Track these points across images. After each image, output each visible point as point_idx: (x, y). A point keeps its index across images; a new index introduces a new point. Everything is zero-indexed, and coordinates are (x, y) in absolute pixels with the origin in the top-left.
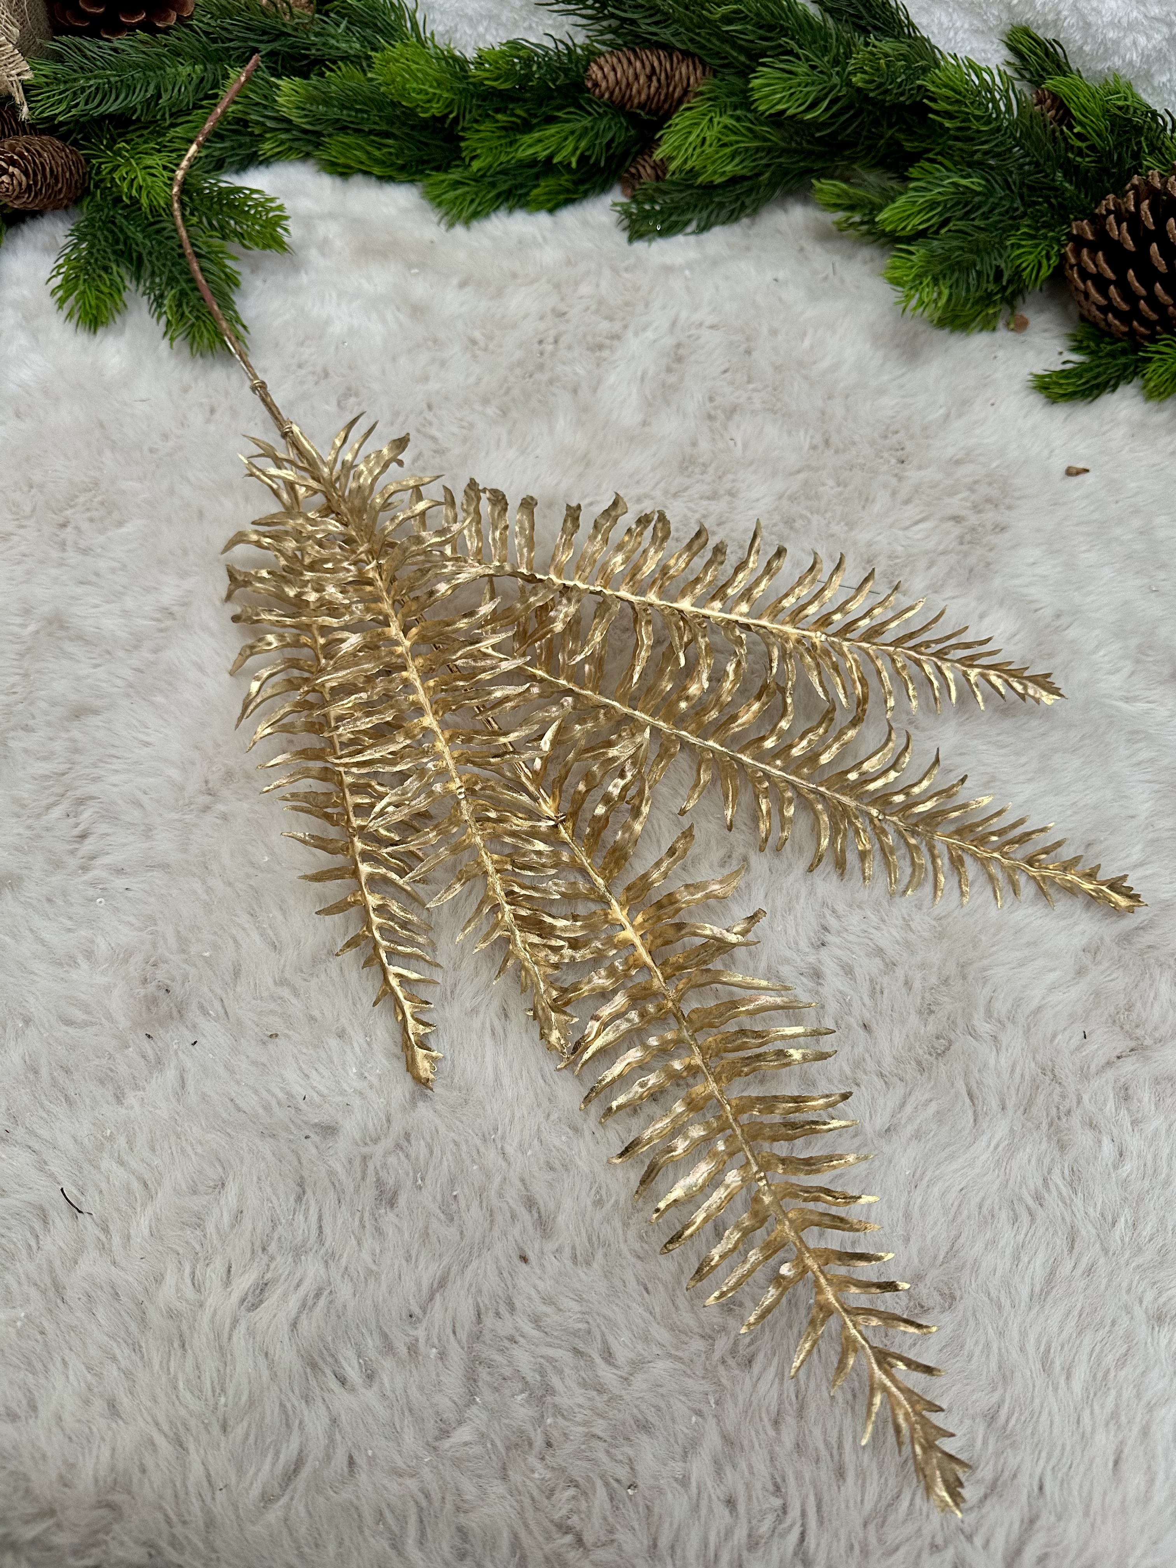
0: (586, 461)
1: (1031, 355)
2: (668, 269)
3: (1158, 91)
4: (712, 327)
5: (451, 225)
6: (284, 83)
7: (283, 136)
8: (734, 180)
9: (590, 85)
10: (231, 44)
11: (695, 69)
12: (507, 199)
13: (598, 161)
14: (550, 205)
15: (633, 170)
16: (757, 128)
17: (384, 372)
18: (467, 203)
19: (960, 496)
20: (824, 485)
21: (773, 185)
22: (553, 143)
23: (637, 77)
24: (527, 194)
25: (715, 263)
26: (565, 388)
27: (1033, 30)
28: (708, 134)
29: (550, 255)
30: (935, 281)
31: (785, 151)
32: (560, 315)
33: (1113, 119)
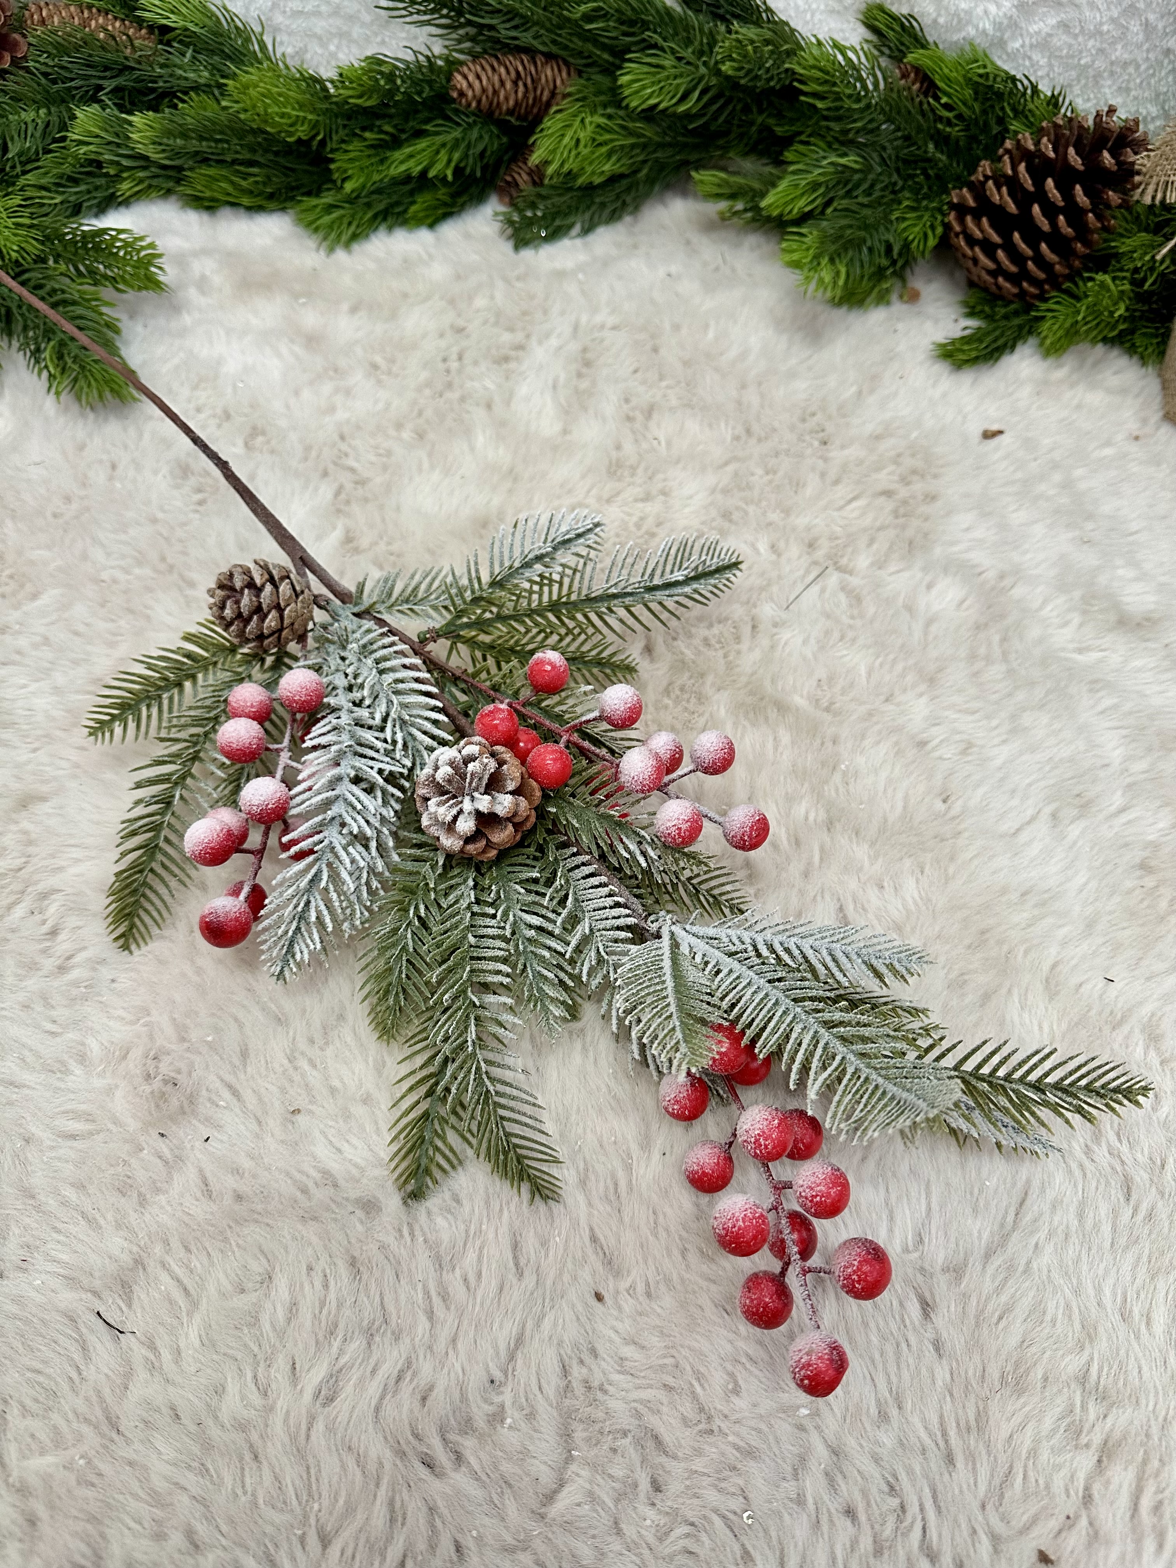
0: (512, 475)
1: (928, 325)
2: (560, 275)
3: (1012, 57)
4: (614, 328)
5: (331, 250)
6: (136, 119)
7: (141, 174)
8: (614, 179)
9: (455, 95)
10: (72, 84)
11: (560, 71)
12: (385, 219)
13: (473, 171)
14: (429, 221)
15: (509, 178)
16: (630, 125)
17: (288, 407)
18: (345, 225)
19: (885, 471)
20: (753, 474)
21: (651, 181)
22: (426, 157)
23: (502, 83)
24: (405, 211)
25: (606, 263)
26: (478, 405)
27: (887, 6)
28: (582, 135)
29: (438, 272)
30: (832, 261)
31: (660, 146)
32: (460, 330)
33: (975, 87)
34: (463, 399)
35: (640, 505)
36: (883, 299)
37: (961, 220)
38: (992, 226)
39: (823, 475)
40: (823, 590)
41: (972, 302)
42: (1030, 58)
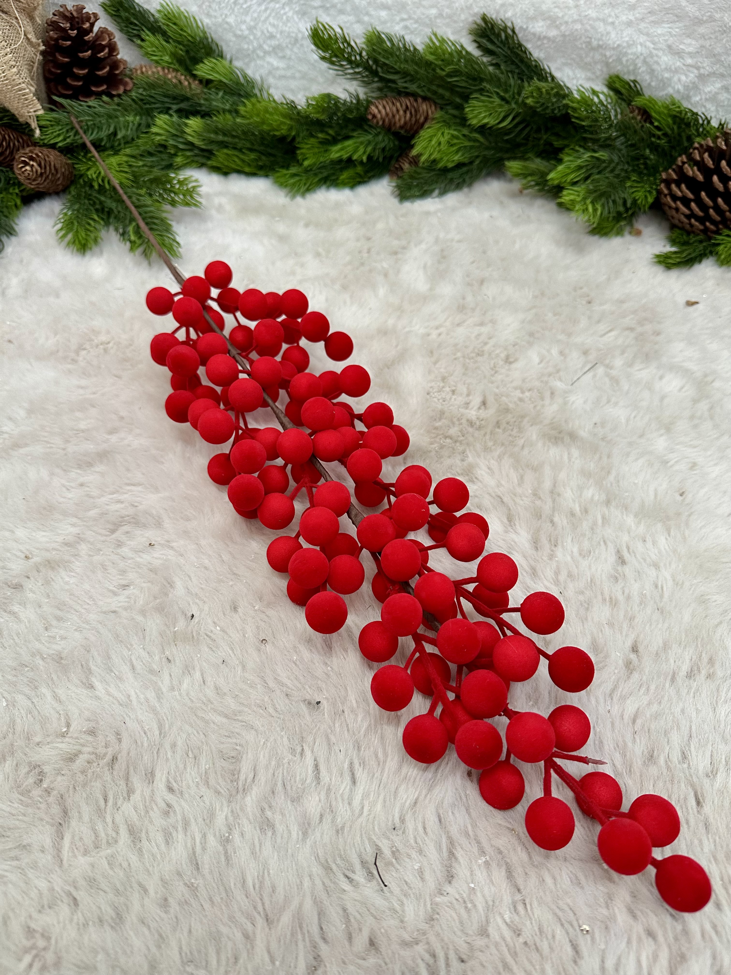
0: (400, 309)
1: (649, 246)
2: (428, 213)
5: (293, 197)
6: (190, 121)
7: (189, 154)
8: (459, 165)
9: (370, 117)
11: (431, 106)
12: (325, 182)
13: (378, 158)
14: (351, 185)
15: (397, 166)
16: (471, 135)
18: (302, 185)
19: (628, 318)
20: (546, 315)
21: (480, 169)
22: (350, 149)
23: (398, 111)
24: (337, 179)
25: (454, 209)
26: (379, 274)
27: (621, 76)
28: (442, 140)
29: (356, 209)
30: (592, 202)
31: (487, 148)
32: (369, 239)
33: (674, 117)
34: (370, 271)
35: (478, 328)
36: (620, 233)
37: (669, 188)
38: (688, 188)
39: (590, 318)
40: (594, 376)
41: (674, 236)
42: (705, 107)
